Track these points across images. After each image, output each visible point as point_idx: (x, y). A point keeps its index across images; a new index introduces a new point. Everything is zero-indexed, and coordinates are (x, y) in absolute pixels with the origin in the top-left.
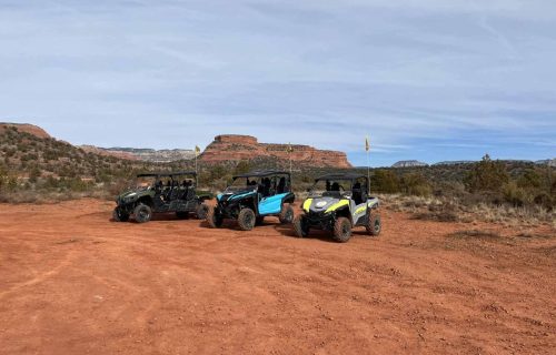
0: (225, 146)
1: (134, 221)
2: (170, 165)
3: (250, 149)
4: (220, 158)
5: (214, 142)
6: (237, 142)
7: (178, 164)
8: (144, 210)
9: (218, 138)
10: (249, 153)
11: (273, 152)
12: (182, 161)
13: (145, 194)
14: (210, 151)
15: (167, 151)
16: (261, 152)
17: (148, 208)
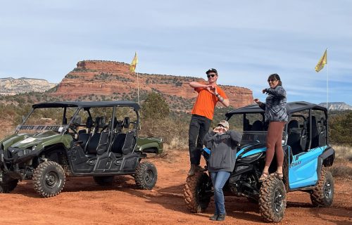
0: (90, 75)
1: (31, 192)
2: (16, 98)
3: (125, 80)
4: (83, 92)
5: (76, 70)
6: (108, 71)
7: (26, 98)
8: (53, 172)
9: (82, 65)
10: (123, 86)
11: (154, 86)
12: (31, 93)
13: (53, 139)
14: (69, 81)
15: (12, 80)
16: (138, 85)
17: (60, 169)
